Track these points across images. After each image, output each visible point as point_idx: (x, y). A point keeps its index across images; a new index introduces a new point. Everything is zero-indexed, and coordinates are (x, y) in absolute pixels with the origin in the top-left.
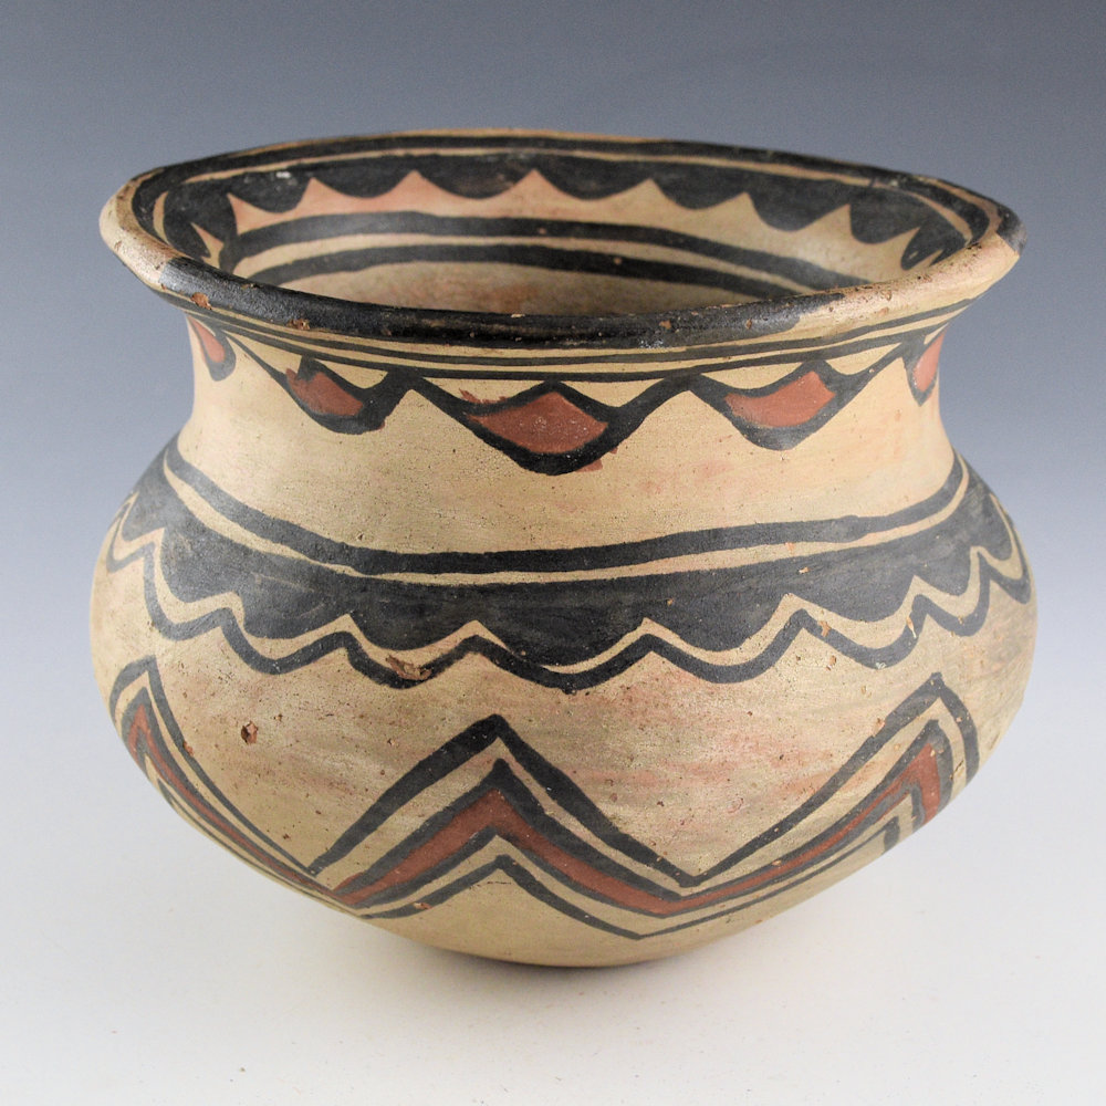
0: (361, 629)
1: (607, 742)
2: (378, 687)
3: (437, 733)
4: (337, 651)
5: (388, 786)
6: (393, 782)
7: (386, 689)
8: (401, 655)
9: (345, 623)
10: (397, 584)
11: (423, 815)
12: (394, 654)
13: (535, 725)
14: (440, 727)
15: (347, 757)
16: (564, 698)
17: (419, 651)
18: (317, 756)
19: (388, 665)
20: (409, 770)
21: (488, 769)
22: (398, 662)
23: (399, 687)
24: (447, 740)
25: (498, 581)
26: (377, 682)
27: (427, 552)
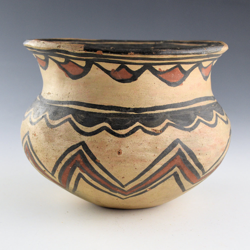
0: (142, 124)
1: (198, 142)
2: (151, 136)
3: (166, 144)
4: (139, 130)
5: (155, 158)
6: (157, 157)
7: (153, 136)
8: (155, 128)
9: (138, 124)
10: (147, 114)
11: (162, 164)
12: (153, 128)
13: (185, 140)
14: (167, 143)
15: (146, 153)
16: (189, 133)
17: (158, 127)
18: (138, 154)
19: (152, 131)
20: (160, 154)
21: (177, 151)
22: (154, 130)
23: (156, 135)
24: (169, 145)
25: (168, 111)
26: (151, 135)
27: (151, 107)
